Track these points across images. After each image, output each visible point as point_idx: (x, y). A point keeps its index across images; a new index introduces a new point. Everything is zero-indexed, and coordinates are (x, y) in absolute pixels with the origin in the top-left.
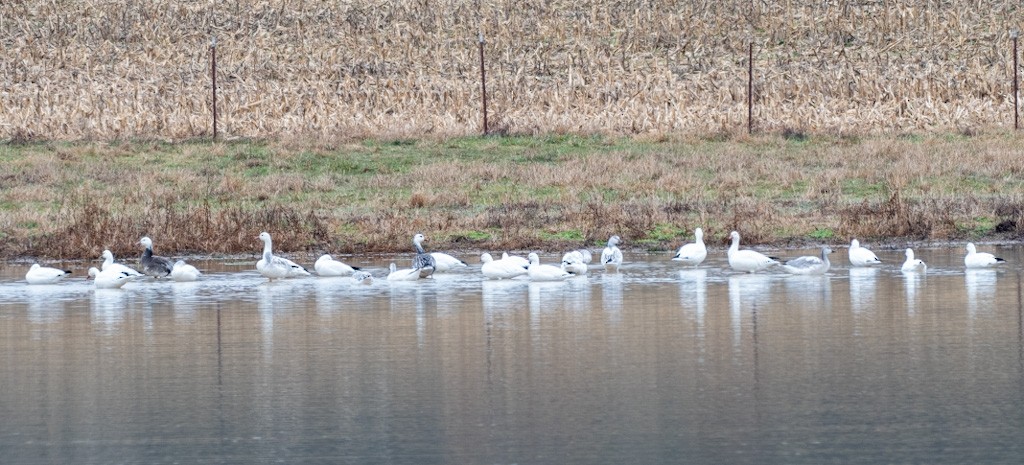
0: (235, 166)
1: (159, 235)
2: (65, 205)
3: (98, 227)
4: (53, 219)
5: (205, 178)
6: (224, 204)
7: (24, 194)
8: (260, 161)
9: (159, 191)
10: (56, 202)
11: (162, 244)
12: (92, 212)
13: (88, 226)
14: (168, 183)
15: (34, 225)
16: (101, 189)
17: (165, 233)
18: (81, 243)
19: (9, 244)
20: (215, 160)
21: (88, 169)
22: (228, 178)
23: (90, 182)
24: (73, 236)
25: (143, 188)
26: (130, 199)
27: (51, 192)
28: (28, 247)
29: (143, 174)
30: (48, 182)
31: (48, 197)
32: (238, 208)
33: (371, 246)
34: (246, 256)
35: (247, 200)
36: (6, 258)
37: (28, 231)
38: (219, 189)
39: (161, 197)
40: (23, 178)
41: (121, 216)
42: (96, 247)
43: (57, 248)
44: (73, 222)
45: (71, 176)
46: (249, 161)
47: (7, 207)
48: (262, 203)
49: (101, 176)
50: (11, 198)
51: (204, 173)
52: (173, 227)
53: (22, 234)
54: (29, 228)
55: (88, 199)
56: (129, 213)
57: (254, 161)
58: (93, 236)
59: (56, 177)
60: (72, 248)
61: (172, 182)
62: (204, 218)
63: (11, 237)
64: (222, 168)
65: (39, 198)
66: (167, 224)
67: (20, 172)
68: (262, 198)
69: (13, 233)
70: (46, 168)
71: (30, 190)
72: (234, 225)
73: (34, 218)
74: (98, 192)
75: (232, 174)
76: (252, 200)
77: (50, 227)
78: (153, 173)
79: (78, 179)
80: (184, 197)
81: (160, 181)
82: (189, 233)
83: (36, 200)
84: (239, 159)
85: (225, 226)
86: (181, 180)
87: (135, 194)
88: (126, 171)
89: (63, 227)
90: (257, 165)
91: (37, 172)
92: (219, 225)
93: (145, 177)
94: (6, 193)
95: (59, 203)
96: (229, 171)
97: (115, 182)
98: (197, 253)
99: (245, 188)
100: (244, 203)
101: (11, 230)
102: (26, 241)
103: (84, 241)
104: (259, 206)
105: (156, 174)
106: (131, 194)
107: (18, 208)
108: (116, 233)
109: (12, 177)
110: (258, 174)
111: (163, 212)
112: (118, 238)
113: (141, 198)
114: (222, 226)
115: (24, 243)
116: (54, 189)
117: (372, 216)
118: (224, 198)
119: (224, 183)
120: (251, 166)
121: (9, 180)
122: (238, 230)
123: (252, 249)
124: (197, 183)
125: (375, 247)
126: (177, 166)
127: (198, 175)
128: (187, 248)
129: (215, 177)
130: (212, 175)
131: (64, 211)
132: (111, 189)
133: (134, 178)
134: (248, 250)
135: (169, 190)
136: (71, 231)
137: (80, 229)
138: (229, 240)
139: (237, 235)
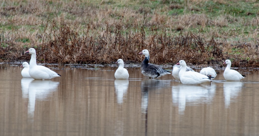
0: (162, 7)
1: (111, 50)
2: (48, 28)
3: (70, 43)
4: (40, 37)
5: (142, 15)
6: (155, 32)
7: (21, 20)
8: (179, 5)
9: (111, 22)
10: (42, 26)
11: (112, 56)
12: (66, 33)
13: (63, 41)
14: (117, 17)
15: (27, 40)
16: (72, 19)
17: (114, 48)
18: (59, 52)
19: (11, 52)
20: (148, 3)
21: (64, 6)
22: (157, 15)
23: (65, 14)
24: (53, 48)
25: (100, 20)
26: (91, 26)
27: (39, 20)
28: (23, 54)
29: (100, 10)
30: (37, 13)
31: (37, 22)
32: (163, 35)
33: (251, 63)
34: (168, 66)
35: (169, 30)
36: (8, 61)
37: (23, 44)
38: (151, 22)
39: (112, 26)
40: (20, 9)
41: (85, 37)
42: (68, 56)
43: (42, 55)
44: (53, 39)
45: (53, 9)
46: (171, 5)
47: (10, 28)
48: (179, 32)
49: (72, 10)
50: (12, 22)
51: (141, 11)
52: (120, 44)
53: (19, 46)
54: (24, 42)
55: (63, 25)
56: (90, 34)
57: (174, 5)
58: (66, 48)
59: (43, 10)
60: (52, 56)
61: (120, 17)
62: (140, 40)
63: (11, 47)
64: (153, 9)
65: (31, 23)
66: (116, 42)
67: (19, 6)
68: (179, 29)
69: (13, 45)
70: (36, 4)
71: (25, 18)
72: (160, 45)
73: (27, 35)
74: (70, 21)
75: (159, 13)
76: (172, 30)
77: (38, 42)
78: (107, 10)
79: (57, 12)
80: (128, 26)
81: (112, 16)
82: (130, 49)
83: (29, 24)
84: (164, 3)
85: (154, 45)
86: (125, 15)
87: (95, 23)
88: (89, 8)
89: (47, 42)
90: (177, 8)
91: (30, 6)
92: (150, 45)
93: (102, 13)
94: (9, 19)
95: (44, 27)
96: (158, 11)
97: (81, 15)
98: (135, 63)
99: (168, 22)
100: (167, 32)
101: (12, 43)
102: (21, 50)
103: (60, 51)
104: (177, 34)
105: (109, 10)
106: (92, 23)
107: (17, 29)
108: (82, 47)
109: (13, 8)
110: (177, 14)
111: (113, 35)
112: (83, 50)
113: (98, 26)
114: (152, 46)
115: (20, 51)
116: (41, 18)
117: (253, 44)
118: (154, 28)
119: (154, 19)
120: (172, 8)
121: (11, 10)
122: (162, 49)
123: (172, 62)
124: (136, 18)
125: (254, 64)
126: (123, 6)
127: (137, 13)
128: (128, 59)
129: (148, 14)
130: (146, 13)
131: (48, 32)
132: (79, 19)
133: (94, 13)
134: (169, 62)
135: (118, 21)
136: (52, 44)
137: (59, 43)
138: (157, 55)
139: (162, 52)
